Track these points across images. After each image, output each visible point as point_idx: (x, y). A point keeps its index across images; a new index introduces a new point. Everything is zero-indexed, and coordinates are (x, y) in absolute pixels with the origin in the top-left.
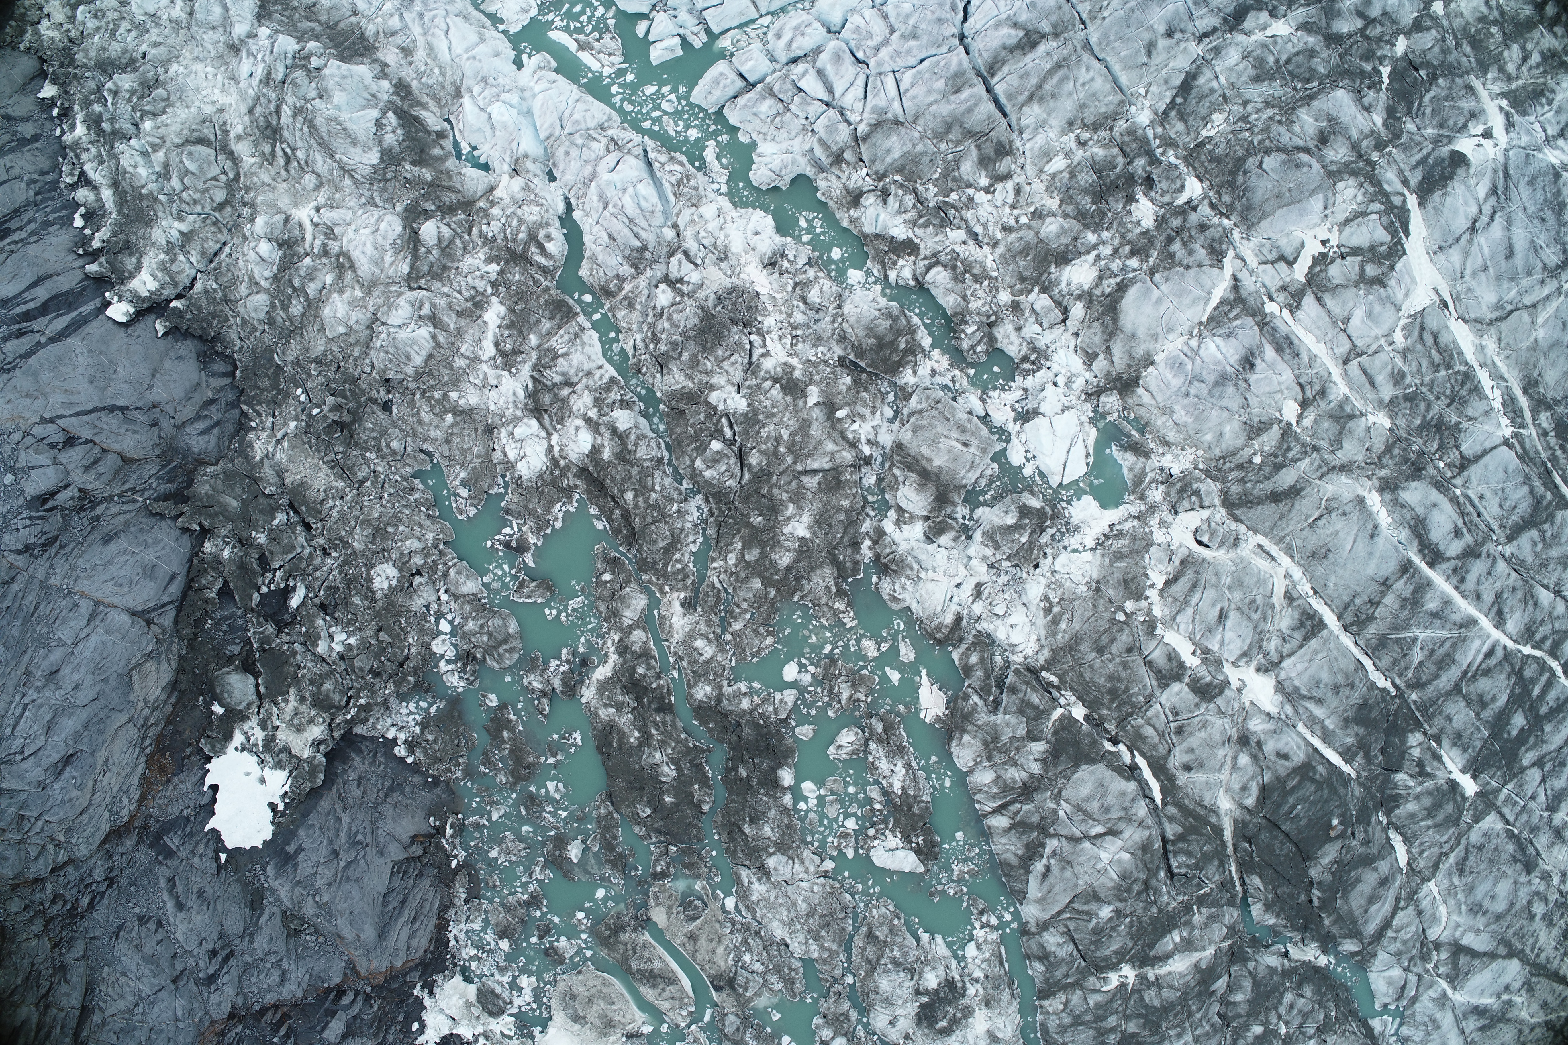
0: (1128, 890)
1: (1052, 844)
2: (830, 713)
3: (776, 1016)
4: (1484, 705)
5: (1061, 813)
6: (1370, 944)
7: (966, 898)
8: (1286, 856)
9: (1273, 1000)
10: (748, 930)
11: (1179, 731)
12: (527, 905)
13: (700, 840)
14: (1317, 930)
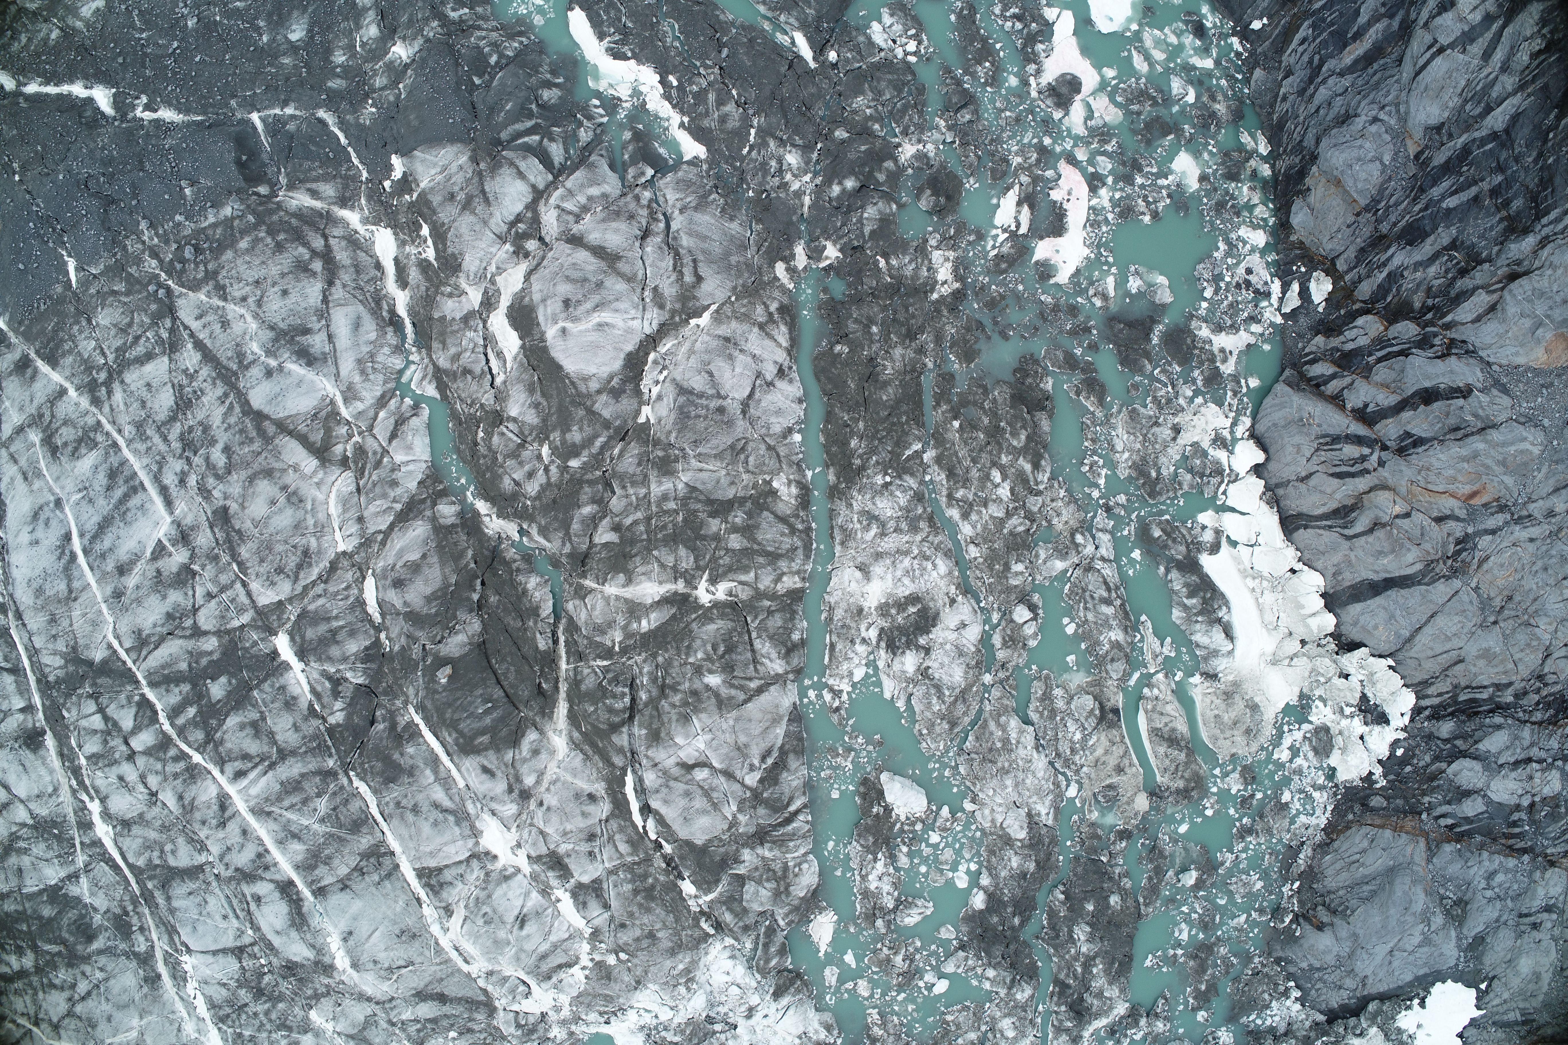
0: (686, 704)
1: (752, 779)
2: (918, 944)
3: (1071, 659)
4: (254, 725)
5: (734, 808)
6: (423, 501)
7: (848, 729)
8: (503, 660)
9: (550, 495)
10: (1067, 760)
11: (591, 837)
12: (1249, 831)
13: (1077, 859)
14: (482, 547)
